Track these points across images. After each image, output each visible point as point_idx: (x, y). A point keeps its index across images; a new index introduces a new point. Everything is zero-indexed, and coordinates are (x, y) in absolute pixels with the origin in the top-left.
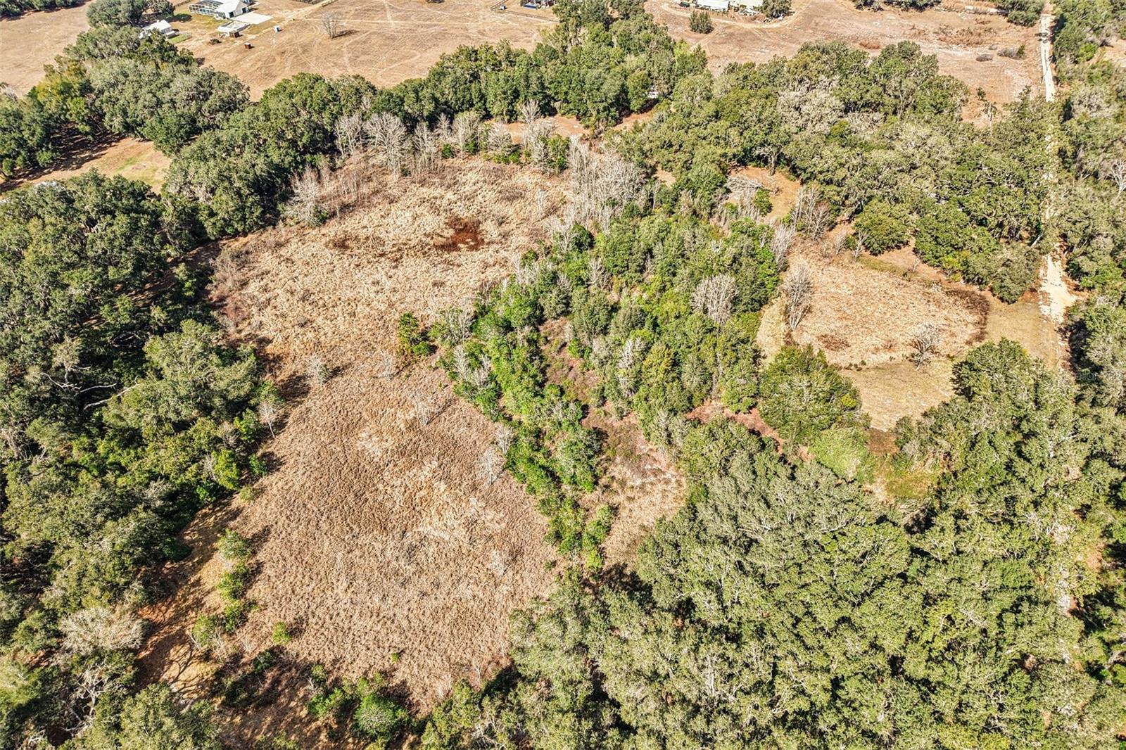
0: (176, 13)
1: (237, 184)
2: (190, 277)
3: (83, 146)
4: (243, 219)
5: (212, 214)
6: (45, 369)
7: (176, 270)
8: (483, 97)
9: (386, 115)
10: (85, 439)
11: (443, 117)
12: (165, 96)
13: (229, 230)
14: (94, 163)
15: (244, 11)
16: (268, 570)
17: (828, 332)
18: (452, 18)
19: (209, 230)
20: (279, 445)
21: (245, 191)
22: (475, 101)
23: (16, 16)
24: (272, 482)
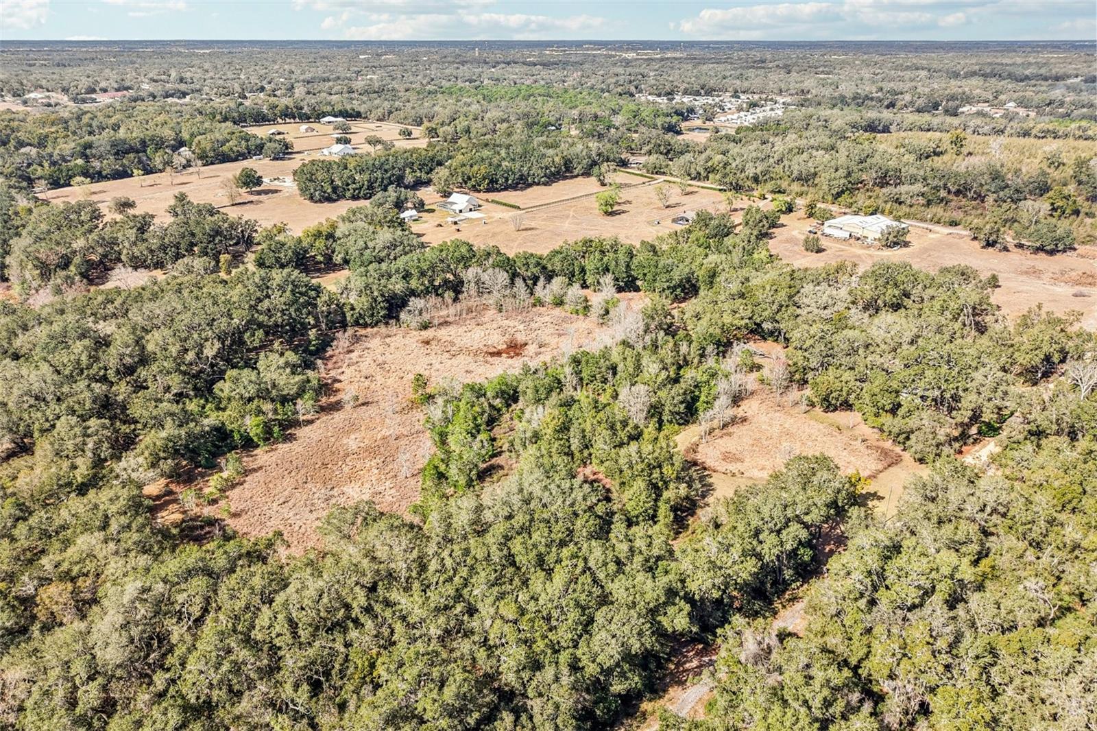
0: (426, 207)
1: (376, 293)
2: (317, 339)
3: (319, 270)
4: (372, 315)
5: (353, 309)
6: (197, 355)
7: (310, 333)
8: (583, 271)
9: (497, 270)
10: (202, 402)
11: (542, 279)
12: (371, 244)
13: (361, 321)
14: (318, 280)
15: (471, 210)
16: (246, 485)
17: (734, 451)
18: (613, 226)
19: (348, 319)
20: (302, 432)
21: (380, 299)
22: (577, 273)
23: (335, 201)
24: (283, 447)
